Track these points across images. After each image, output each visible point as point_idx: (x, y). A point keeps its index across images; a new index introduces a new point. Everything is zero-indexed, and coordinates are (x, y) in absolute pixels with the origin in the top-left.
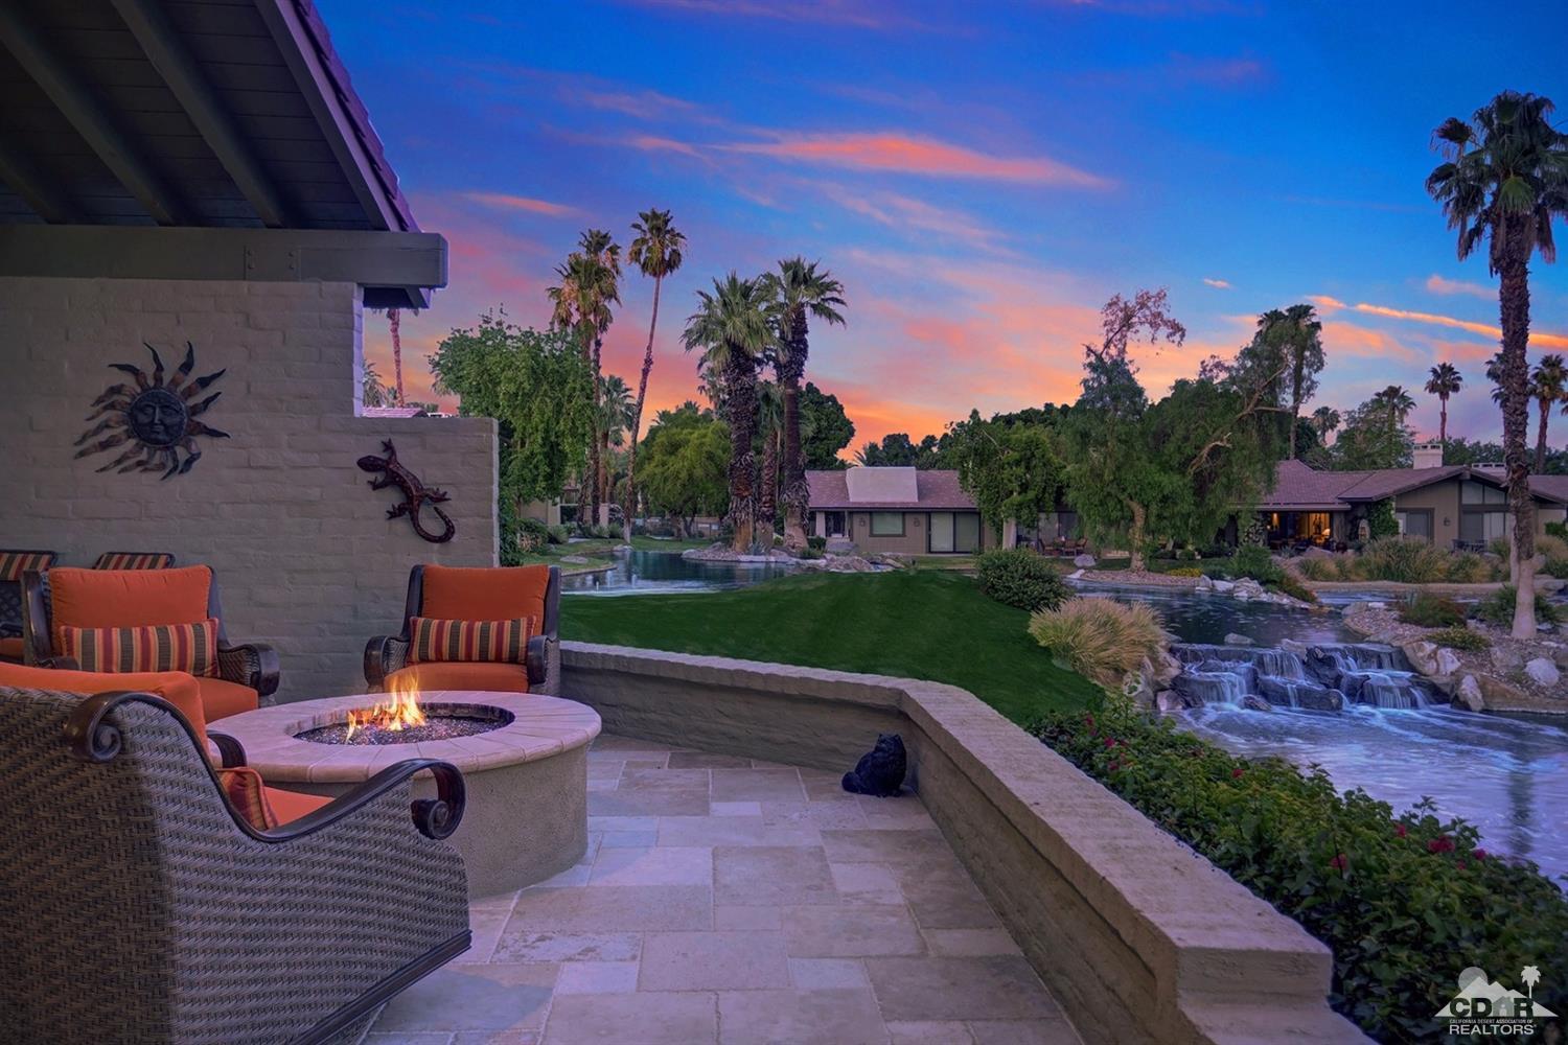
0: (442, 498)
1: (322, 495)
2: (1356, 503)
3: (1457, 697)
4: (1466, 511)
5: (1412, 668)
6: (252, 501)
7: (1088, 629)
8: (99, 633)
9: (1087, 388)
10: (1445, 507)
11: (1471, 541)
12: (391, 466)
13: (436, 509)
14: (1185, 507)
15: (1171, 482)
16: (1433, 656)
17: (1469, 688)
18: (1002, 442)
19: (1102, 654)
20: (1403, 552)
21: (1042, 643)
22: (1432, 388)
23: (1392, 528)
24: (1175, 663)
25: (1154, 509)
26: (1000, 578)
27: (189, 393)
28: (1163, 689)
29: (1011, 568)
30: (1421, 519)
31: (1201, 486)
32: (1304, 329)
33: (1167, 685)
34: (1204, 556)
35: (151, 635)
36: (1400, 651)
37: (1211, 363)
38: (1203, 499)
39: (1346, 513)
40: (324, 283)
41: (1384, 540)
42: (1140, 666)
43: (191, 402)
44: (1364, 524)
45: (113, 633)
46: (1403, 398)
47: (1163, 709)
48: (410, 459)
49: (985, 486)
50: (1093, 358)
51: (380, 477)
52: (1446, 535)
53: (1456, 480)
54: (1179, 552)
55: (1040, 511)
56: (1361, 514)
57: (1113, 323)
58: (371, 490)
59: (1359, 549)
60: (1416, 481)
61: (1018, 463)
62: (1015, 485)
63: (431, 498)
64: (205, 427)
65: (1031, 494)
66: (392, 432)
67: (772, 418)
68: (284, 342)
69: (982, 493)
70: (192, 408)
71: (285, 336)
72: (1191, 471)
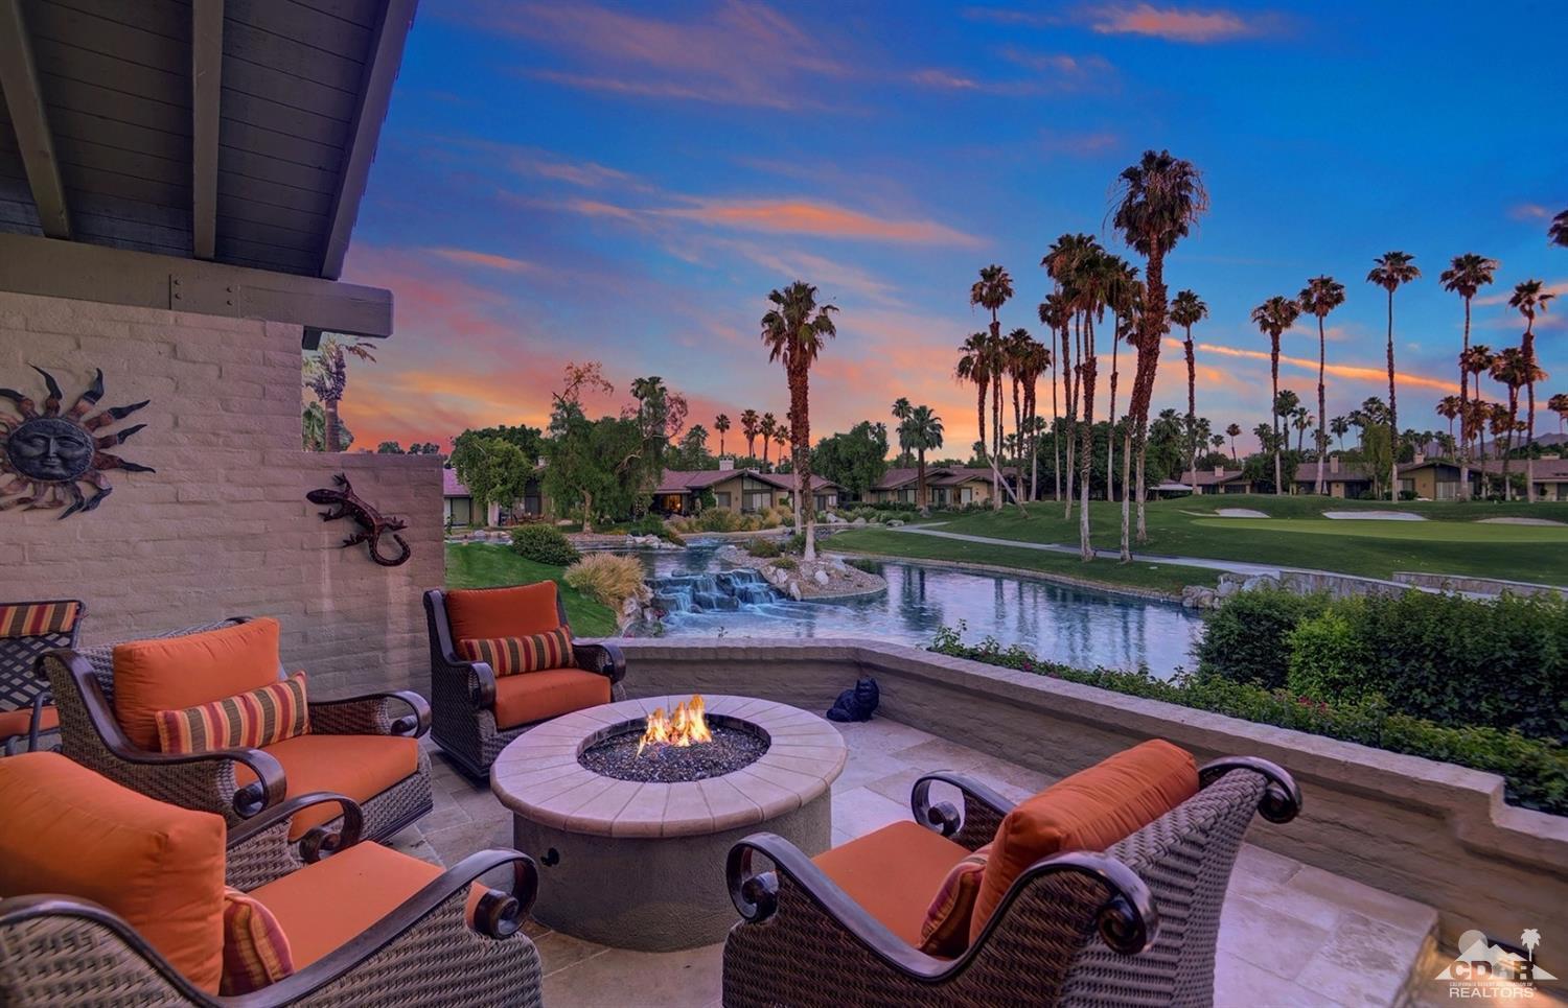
0: (400, 527)
1: (266, 528)
2: (694, 489)
3: (789, 594)
4: (745, 493)
5: (766, 582)
6: (179, 537)
7: (603, 574)
8: (203, 711)
9: (555, 419)
10: (736, 491)
11: (747, 508)
12: (349, 499)
13: (395, 537)
14: (616, 493)
15: (608, 479)
16: (775, 573)
17: (794, 590)
18: (488, 451)
19: (613, 589)
20: (720, 516)
21: (573, 586)
22: (717, 427)
23: (713, 503)
24: (650, 590)
25: (598, 495)
26: (532, 544)
27: (96, 423)
28: (647, 607)
29: (539, 537)
30: (725, 497)
31: (624, 479)
32: (658, 391)
33: (648, 604)
34: (616, 521)
35: (254, 703)
36: (759, 572)
37: (628, 408)
38: (624, 489)
39: (688, 495)
40: (268, 322)
41: (710, 510)
42: (632, 594)
43: (101, 433)
44: (698, 500)
45: (217, 708)
46: (703, 432)
47: (649, 618)
48: (365, 492)
49: (477, 481)
50: (557, 401)
51: (333, 509)
52: (736, 506)
53: (741, 477)
54: (602, 520)
55: (516, 496)
56: (698, 494)
57: (569, 379)
58: (322, 521)
59: (697, 515)
60: (723, 477)
61: (500, 465)
62: (498, 480)
63: (391, 527)
64: (121, 461)
65: (510, 486)
66: (343, 467)
67: (313, 430)
68: (220, 377)
69: (474, 484)
70: (101, 440)
71: (221, 370)
72: (617, 471)
